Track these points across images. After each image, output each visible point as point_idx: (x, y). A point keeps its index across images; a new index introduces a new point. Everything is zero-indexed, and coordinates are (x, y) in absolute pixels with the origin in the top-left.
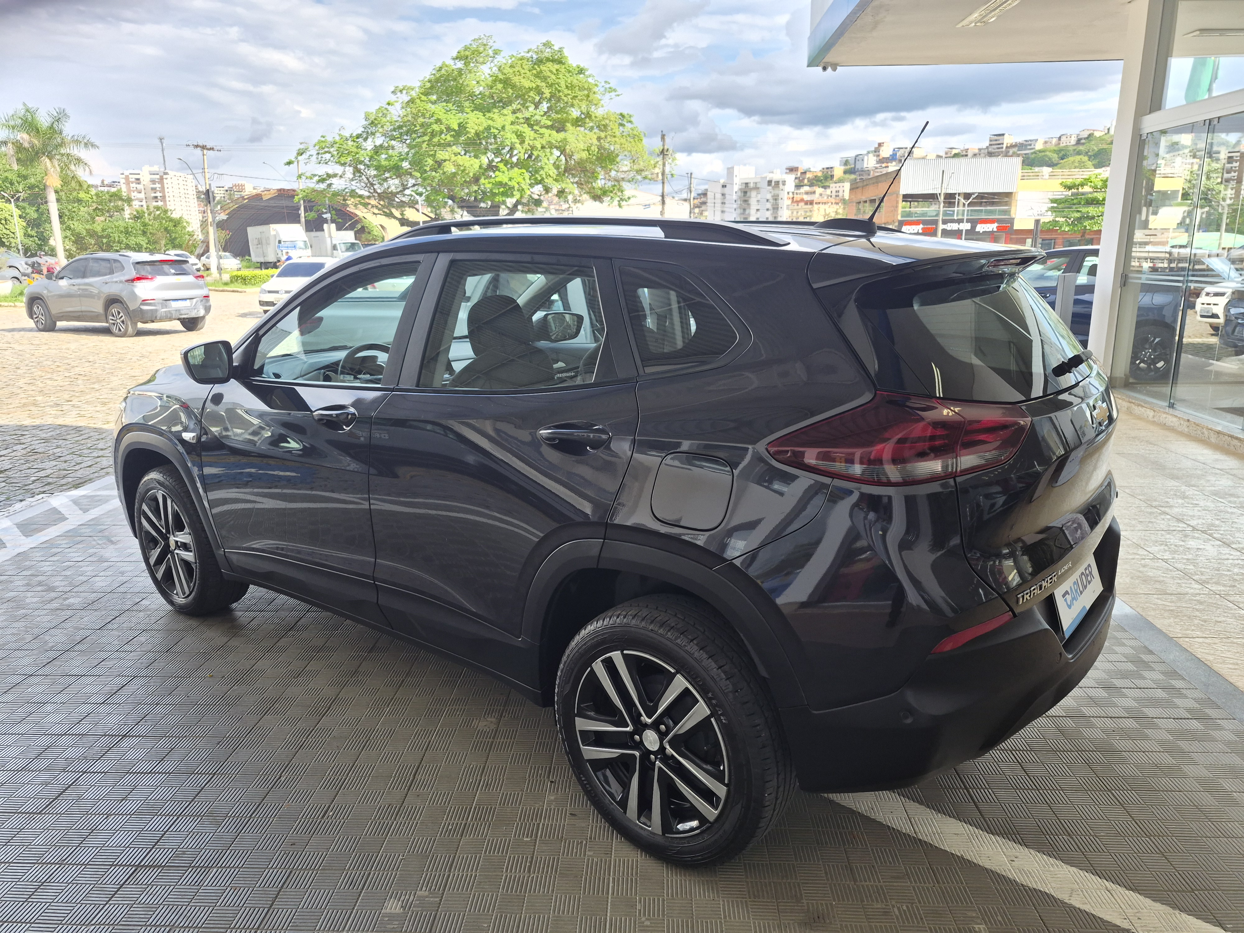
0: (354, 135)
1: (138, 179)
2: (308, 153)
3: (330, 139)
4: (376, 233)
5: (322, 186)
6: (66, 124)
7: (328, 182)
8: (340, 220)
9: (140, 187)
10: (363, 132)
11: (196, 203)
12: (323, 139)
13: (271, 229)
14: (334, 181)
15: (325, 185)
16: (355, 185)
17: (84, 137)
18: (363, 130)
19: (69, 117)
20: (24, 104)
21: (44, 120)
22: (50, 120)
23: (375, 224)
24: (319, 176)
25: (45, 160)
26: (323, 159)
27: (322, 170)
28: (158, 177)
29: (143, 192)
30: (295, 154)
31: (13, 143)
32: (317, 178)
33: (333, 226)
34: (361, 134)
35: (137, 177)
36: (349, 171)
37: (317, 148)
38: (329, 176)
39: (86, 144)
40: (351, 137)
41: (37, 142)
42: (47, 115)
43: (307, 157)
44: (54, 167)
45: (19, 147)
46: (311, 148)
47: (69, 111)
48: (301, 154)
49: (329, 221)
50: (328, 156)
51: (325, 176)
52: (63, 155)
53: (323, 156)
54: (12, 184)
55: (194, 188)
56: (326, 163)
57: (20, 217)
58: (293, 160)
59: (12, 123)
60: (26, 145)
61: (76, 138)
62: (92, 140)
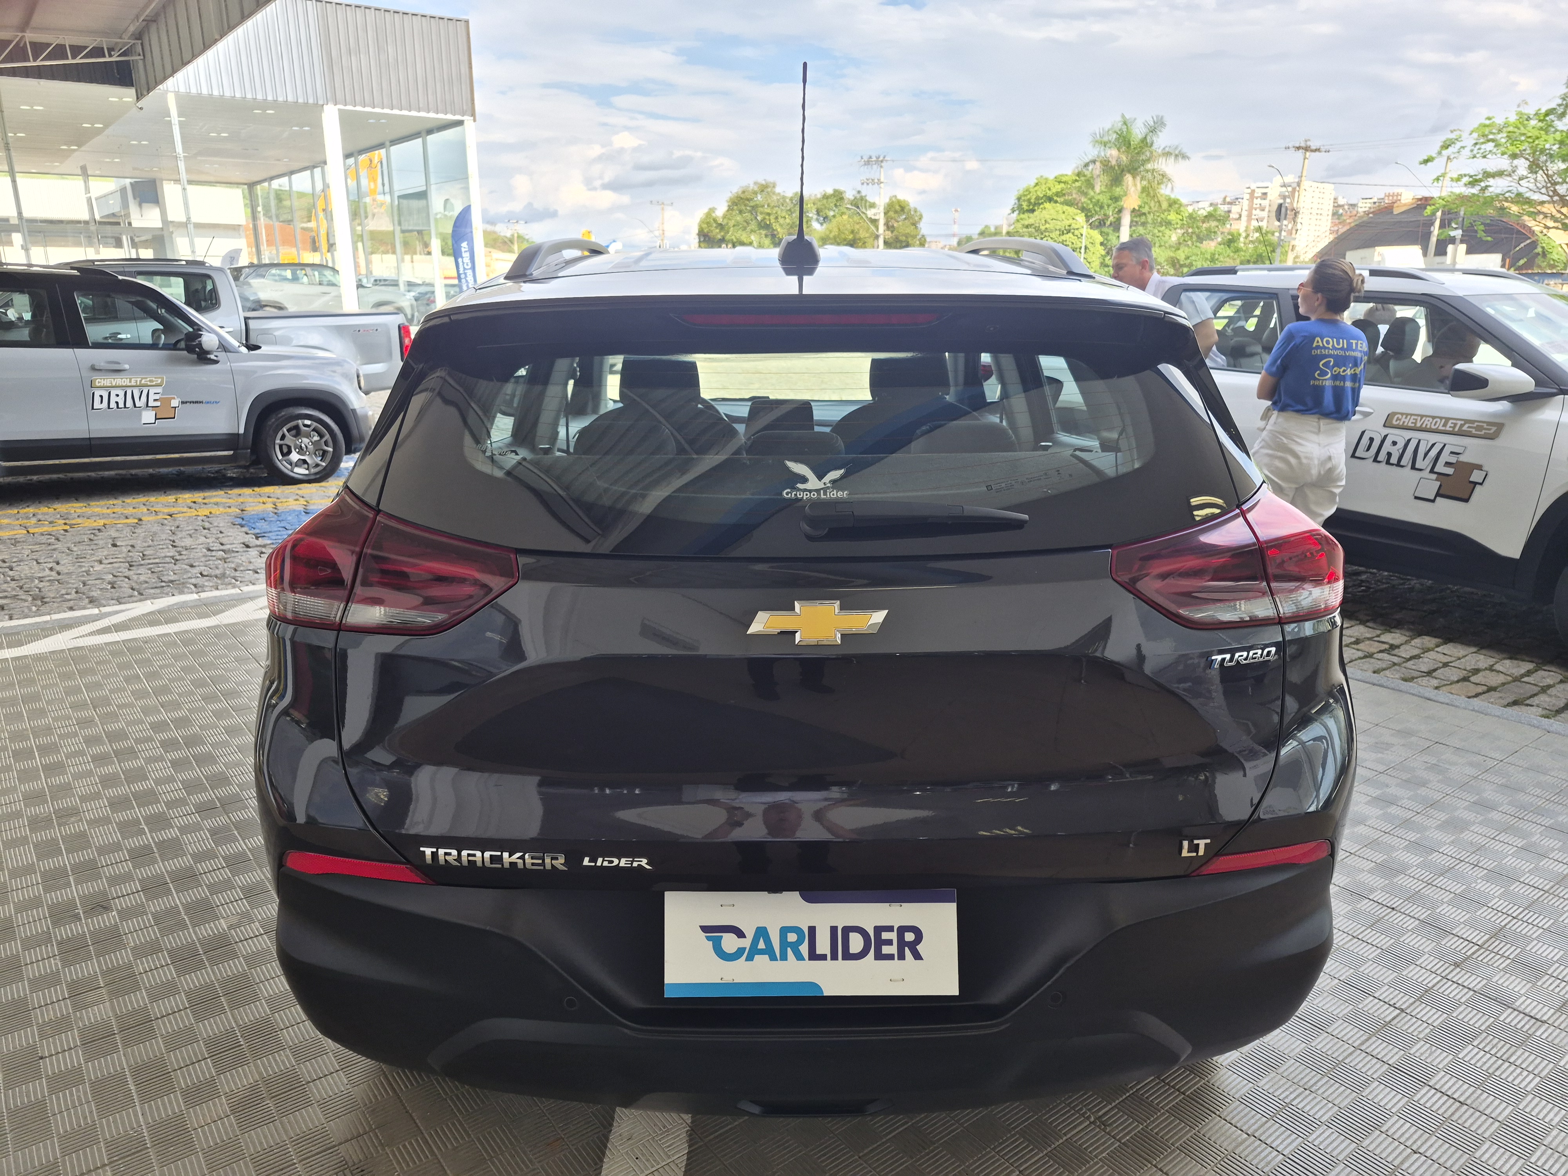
0: (1543, 111)
1: (1265, 194)
2: (1458, 145)
3: (1499, 121)
4: (1555, 257)
5: (1475, 190)
6: (1159, 133)
7: (1483, 184)
8: (1489, 239)
9: (1265, 203)
10: (1559, 105)
11: (1330, 221)
12: (1488, 122)
13: (1376, 254)
14: (1491, 181)
15: (1478, 188)
16: (1526, 188)
17: (1176, 148)
18: (1560, 101)
19: (1165, 125)
20: (1123, 116)
21: (1138, 132)
22: (1144, 131)
23: (1558, 243)
24: (1471, 177)
25: (1128, 178)
26: (1482, 151)
27: (1476, 167)
28: (1290, 189)
29: (1267, 210)
30: (1438, 148)
31: (1101, 162)
32: (1466, 180)
33: (1463, 247)
34: (1555, 109)
35: (1264, 191)
36: (1522, 166)
37: (1475, 135)
38: (1488, 175)
39: (1176, 156)
40: (1536, 114)
41: (1125, 158)
42: (1142, 126)
43: (1456, 150)
44: (1135, 185)
45: (1106, 165)
46: (1465, 135)
47: (1166, 120)
48: (1447, 148)
49: (1458, 241)
50: (1490, 146)
51: (1480, 176)
52: (1147, 171)
53: (1483, 146)
54: (1101, 207)
55: (1332, 201)
56: (1484, 157)
57: (1102, 244)
58: (1434, 155)
59: (1106, 139)
60: (1114, 162)
61: (1167, 149)
62: (1184, 150)
